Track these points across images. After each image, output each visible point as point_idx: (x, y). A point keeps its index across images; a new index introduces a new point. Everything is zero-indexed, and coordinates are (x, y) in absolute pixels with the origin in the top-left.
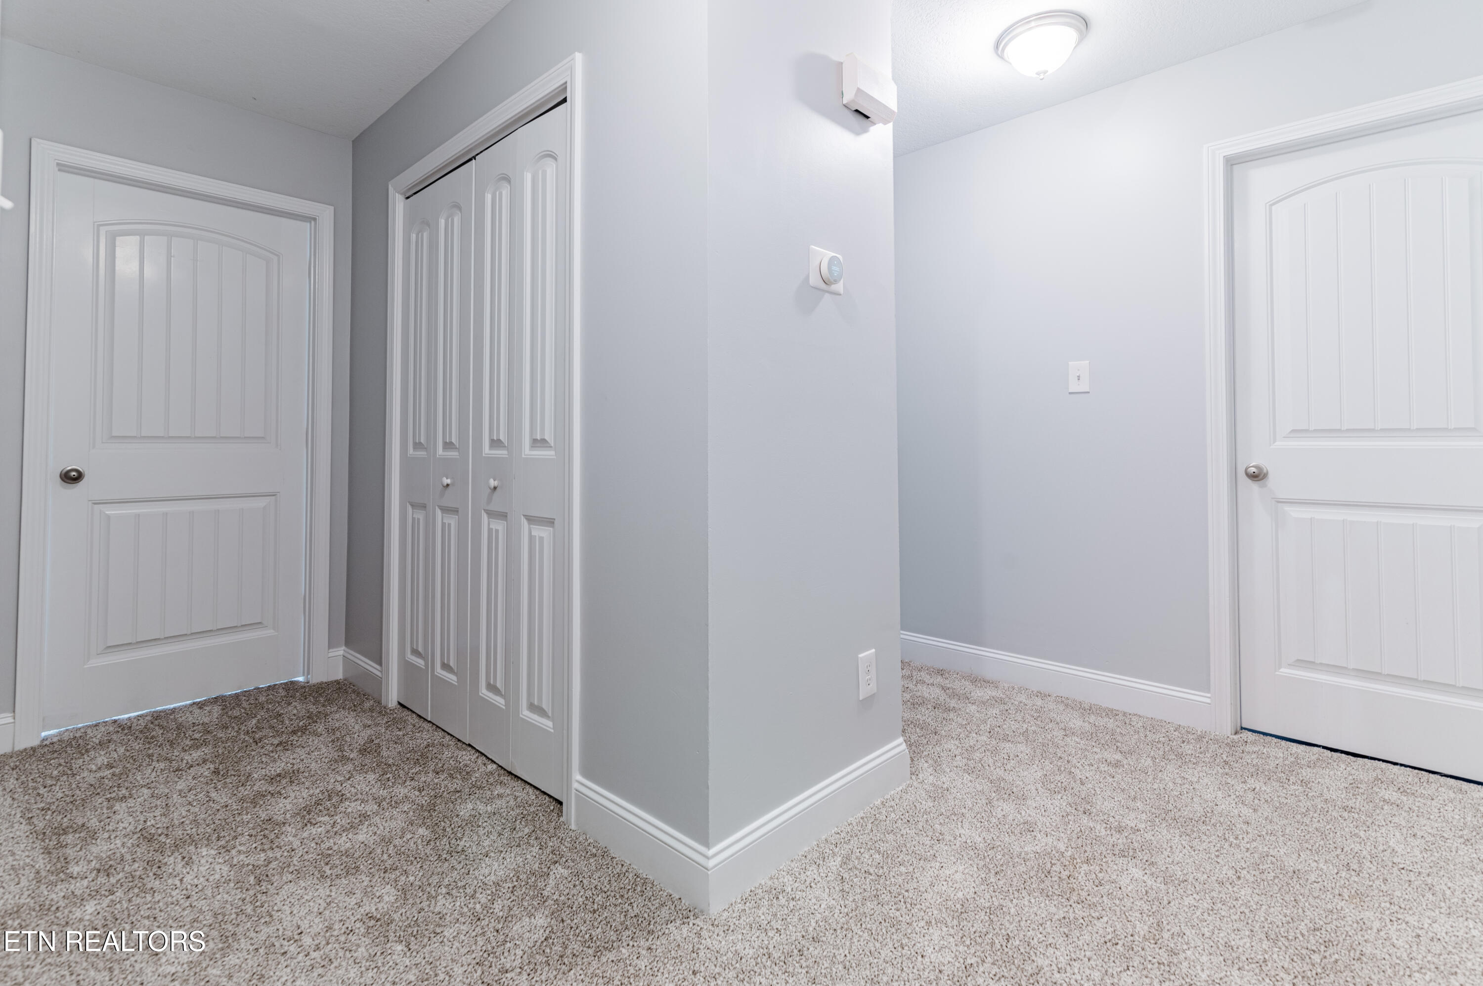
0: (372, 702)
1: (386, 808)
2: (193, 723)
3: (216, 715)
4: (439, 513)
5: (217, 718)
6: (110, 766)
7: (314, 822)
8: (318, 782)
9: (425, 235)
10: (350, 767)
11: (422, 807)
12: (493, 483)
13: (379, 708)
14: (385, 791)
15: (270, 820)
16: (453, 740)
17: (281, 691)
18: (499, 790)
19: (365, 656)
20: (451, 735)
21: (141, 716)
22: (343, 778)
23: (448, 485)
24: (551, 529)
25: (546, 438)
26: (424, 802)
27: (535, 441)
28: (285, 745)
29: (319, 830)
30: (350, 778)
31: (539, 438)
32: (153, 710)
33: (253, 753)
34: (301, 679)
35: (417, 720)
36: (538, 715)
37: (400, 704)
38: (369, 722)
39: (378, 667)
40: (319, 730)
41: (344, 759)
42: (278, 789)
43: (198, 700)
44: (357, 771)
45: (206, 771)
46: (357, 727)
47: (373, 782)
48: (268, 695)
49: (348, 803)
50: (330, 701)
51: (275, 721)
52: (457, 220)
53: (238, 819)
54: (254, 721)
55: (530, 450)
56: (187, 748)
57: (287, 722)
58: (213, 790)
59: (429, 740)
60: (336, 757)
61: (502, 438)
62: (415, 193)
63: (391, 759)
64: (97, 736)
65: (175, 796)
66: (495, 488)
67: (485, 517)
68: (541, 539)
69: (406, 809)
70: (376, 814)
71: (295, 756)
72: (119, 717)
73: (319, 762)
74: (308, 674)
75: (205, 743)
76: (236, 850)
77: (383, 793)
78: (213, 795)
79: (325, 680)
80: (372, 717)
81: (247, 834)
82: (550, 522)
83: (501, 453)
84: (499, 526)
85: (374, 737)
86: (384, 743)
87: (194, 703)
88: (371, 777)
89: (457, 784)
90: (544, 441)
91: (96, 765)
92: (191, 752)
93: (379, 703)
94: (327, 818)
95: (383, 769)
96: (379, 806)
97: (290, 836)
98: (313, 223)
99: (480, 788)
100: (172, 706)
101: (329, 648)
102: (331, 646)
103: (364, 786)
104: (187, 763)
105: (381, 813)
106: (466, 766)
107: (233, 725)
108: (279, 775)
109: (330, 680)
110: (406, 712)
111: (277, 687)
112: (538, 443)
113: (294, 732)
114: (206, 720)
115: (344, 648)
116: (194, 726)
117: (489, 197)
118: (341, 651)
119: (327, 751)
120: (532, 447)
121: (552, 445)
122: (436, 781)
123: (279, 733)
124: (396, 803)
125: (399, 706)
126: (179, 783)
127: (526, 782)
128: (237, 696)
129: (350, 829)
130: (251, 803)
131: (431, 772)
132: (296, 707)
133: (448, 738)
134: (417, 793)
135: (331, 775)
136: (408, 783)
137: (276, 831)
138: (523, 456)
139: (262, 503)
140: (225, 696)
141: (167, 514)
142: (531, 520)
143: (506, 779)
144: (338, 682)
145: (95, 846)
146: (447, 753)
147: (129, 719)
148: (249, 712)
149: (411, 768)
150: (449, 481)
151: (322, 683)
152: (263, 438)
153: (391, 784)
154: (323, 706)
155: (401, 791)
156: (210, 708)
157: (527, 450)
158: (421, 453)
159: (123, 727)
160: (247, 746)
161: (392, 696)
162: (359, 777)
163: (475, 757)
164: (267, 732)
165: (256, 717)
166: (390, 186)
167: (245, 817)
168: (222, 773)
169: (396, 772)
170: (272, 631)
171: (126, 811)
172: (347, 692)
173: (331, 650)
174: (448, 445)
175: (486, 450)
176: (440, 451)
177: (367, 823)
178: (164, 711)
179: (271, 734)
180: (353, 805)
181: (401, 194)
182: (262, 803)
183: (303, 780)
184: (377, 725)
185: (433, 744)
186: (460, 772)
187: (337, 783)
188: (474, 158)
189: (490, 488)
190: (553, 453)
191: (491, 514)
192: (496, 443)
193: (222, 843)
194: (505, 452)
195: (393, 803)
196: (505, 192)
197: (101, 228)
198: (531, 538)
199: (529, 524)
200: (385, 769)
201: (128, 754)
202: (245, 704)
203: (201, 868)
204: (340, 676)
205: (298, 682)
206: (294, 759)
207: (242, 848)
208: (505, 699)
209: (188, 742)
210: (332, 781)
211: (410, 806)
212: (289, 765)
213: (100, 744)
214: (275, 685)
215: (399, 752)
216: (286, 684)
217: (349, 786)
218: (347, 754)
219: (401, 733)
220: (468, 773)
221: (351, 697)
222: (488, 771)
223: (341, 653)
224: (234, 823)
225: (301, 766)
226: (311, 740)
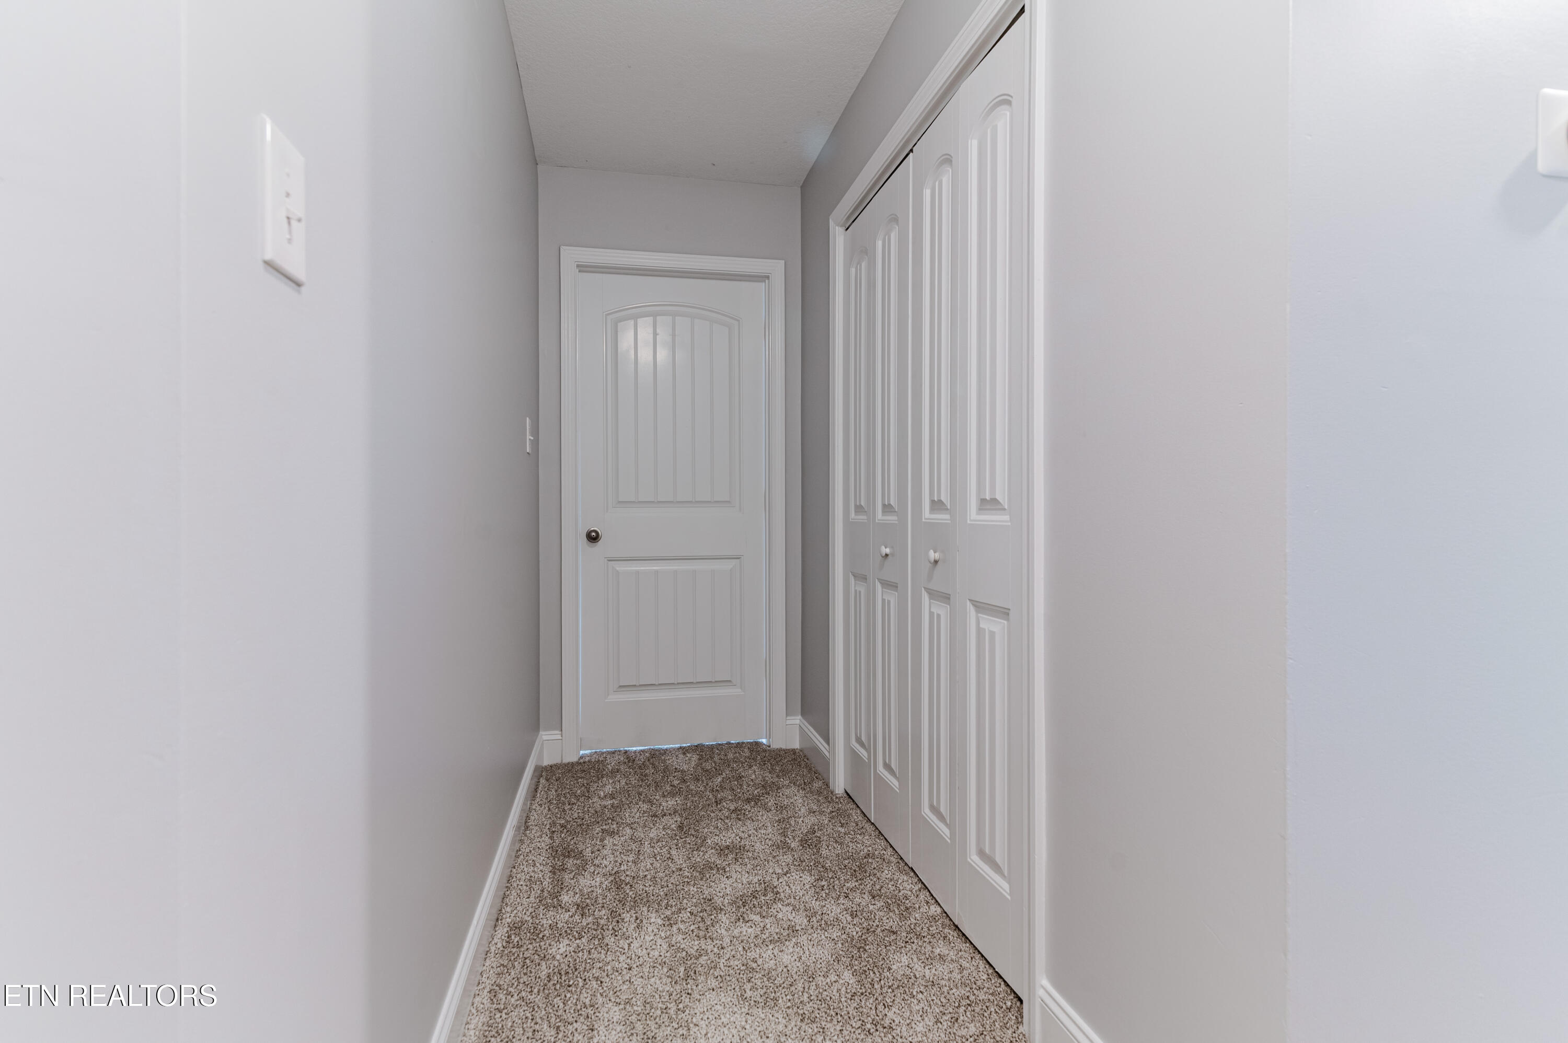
0: (820, 782)
1: (815, 926)
2: (676, 769)
3: (693, 764)
4: (879, 586)
5: (693, 768)
6: (612, 796)
7: (747, 919)
8: (758, 868)
9: (863, 265)
10: (788, 858)
11: (852, 940)
12: (933, 555)
13: (825, 792)
14: (818, 903)
15: (710, 900)
16: (895, 856)
17: (746, 750)
18: (941, 948)
19: (817, 732)
20: (894, 849)
21: (643, 751)
22: (780, 871)
23: (887, 555)
24: (1006, 622)
25: (998, 497)
26: (854, 933)
27: (983, 501)
28: (739, 813)
29: (750, 930)
30: (787, 872)
31: (988, 498)
32: (652, 747)
33: (712, 815)
34: (764, 741)
35: (860, 818)
36: (991, 868)
37: (846, 792)
38: (815, 807)
39: (826, 745)
40: (769, 804)
41: (784, 846)
42: (724, 864)
43: (684, 745)
44: (795, 865)
45: (672, 822)
46: (803, 810)
47: (808, 887)
48: (736, 753)
49: (780, 906)
50: (784, 773)
51: (736, 783)
52: (894, 236)
53: (686, 889)
54: (720, 779)
55: (978, 514)
56: (666, 794)
57: (745, 787)
58: (674, 846)
59: (870, 849)
60: (779, 842)
61: (943, 499)
62: (853, 222)
63: (828, 862)
64: (612, 763)
65: (646, 843)
66: (936, 562)
67: (925, 597)
68: (992, 634)
69: (834, 936)
70: (805, 930)
71: (744, 828)
72: (630, 749)
73: (763, 843)
74: (770, 738)
75: (680, 792)
76: (677, 926)
77: (816, 905)
78: (674, 852)
79: (784, 747)
80: (818, 801)
81: (689, 910)
82: (1004, 613)
83: (943, 517)
84: (941, 610)
85: (816, 827)
86: (825, 838)
87: (681, 748)
88: (808, 879)
89: (892, 921)
90: (994, 501)
91: (604, 793)
92: (668, 799)
93: (828, 785)
94: (757, 918)
95: (819, 872)
96: (809, 921)
97: (724, 926)
98: (767, 281)
99: (919, 936)
100: (666, 747)
101: (787, 715)
102: (789, 713)
103: (799, 888)
104: (663, 810)
105: (809, 932)
106: (906, 898)
107: (704, 778)
108: (728, 847)
109: (788, 748)
110: (852, 806)
111: (744, 745)
112: (988, 504)
113: (748, 801)
114: (685, 767)
115: (800, 717)
116: (675, 772)
117: (927, 193)
118: (797, 720)
119: (771, 832)
120: (980, 509)
121: (1006, 507)
122: (871, 907)
123: (736, 799)
124: (826, 923)
125: (845, 795)
126: (652, 830)
127: (976, 949)
128: (711, 748)
129: (777, 941)
130: (700, 872)
131: (867, 893)
132: (755, 772)
133: (890, 850)
134: (849, 918)
135: (771, 863)
136: (842, 900)
137: (713, 917)
138: (969, 522)
139: (728, 565)
140: (703, 746)
141: (658, 572)
142: (980, 607)
143: (952, 934)
144: (794, 751)
145: (582, 877)
146: (887, 872)
147: (635, 752)
148: (718, 768)
149: (846, 881)
150: (888, 551)
151: (780, 750)
152: (729, 502)
153: (824, 895)
154: (778, 776)
155: (834, 910)
156: (691, 755)
157: (973, 514)
158: (862, 518)
159: (629, 758)
160: (709, 805)
161: (840, 782)
162: (795, 875)
163: (917, 888)
164: (727, 794)
165: (722, 774)
166: (831, 221)
167: (692, 888)
168: (685, 829)
169: (832, 880)
170: (740, 690)
171: (612, 847)
172: (800, 766)
173: (788, 718)
174: (887, 508)
175: (927, 513)
176: (879, 515)
177: (794, 940)
178: (659, 750)
179: (730, 798)
180: (784, 909)
181: (841, 226)
182: (708, 876)
183: (746, 860)
184: (822, 813)
185: (874, 854)
186: (898, 905)
187: (774, 876)
188: (911, 151)
189: (930, 562)
190: (1007, 518)
191: (933, 594)
192: (937, 505)
193: (668, 913)
194: (947, 517)
195: (823, 922)
196: (946, 179)
197: (608, 317)
198: (980, 631)
199: (977, 612)
200: (820, 870)
201: (626, 787)
202: (716, 758)
203: (646, 937)
204: (796, 745)
205: (762, 744)
206: (743, 832)
207: (682, 927)
208: (950, 830)
209: (668, 788)
210: (771, 871)
211: (839, 934)
212: (737, 838)
213: (612, 772)
214: (743, 743)
215: (838, 855)
216: (751, 743)
217: (784, 883)
218: (789, 841)
219: (842, 830)
220: (907, 909)
221: (803, 772)
222: (930, 914)
223: (798, 722)
224: (682, 892)
225: (747, 843)
226: (761, 813)
